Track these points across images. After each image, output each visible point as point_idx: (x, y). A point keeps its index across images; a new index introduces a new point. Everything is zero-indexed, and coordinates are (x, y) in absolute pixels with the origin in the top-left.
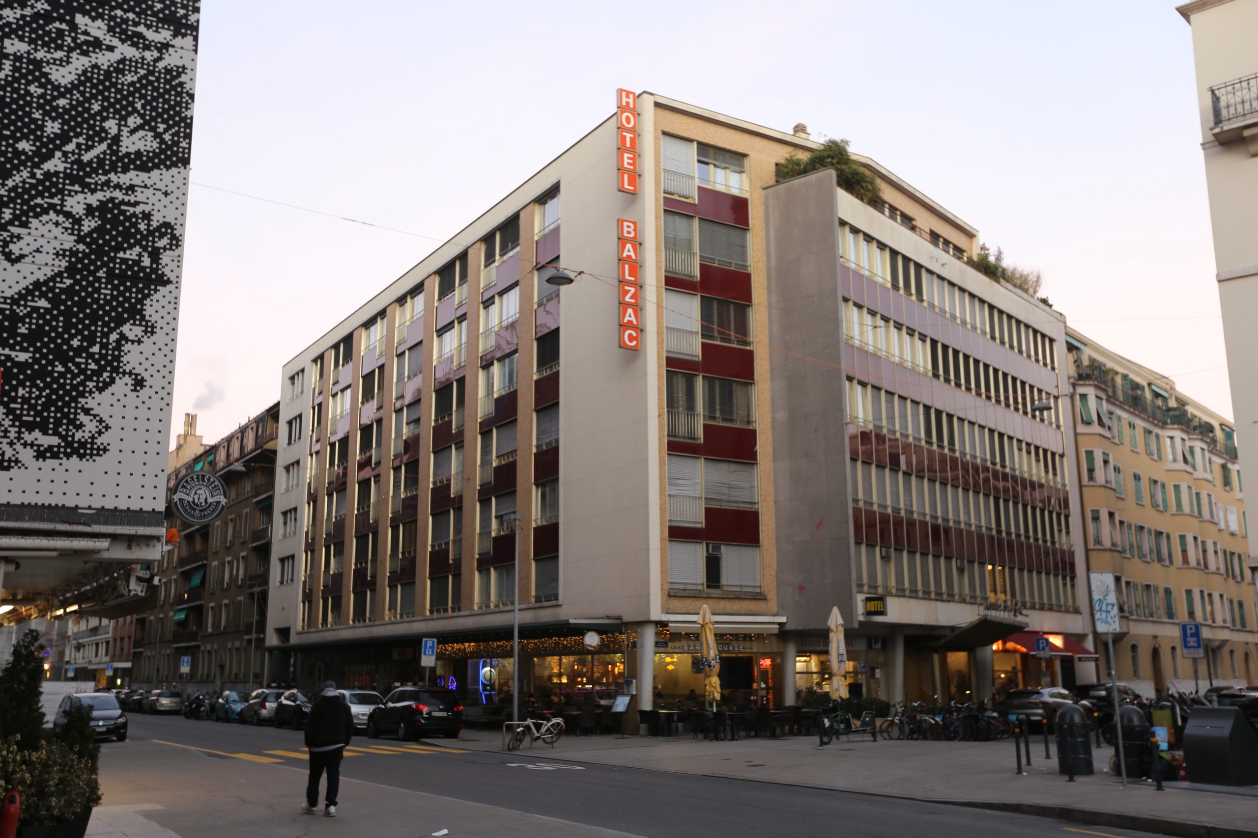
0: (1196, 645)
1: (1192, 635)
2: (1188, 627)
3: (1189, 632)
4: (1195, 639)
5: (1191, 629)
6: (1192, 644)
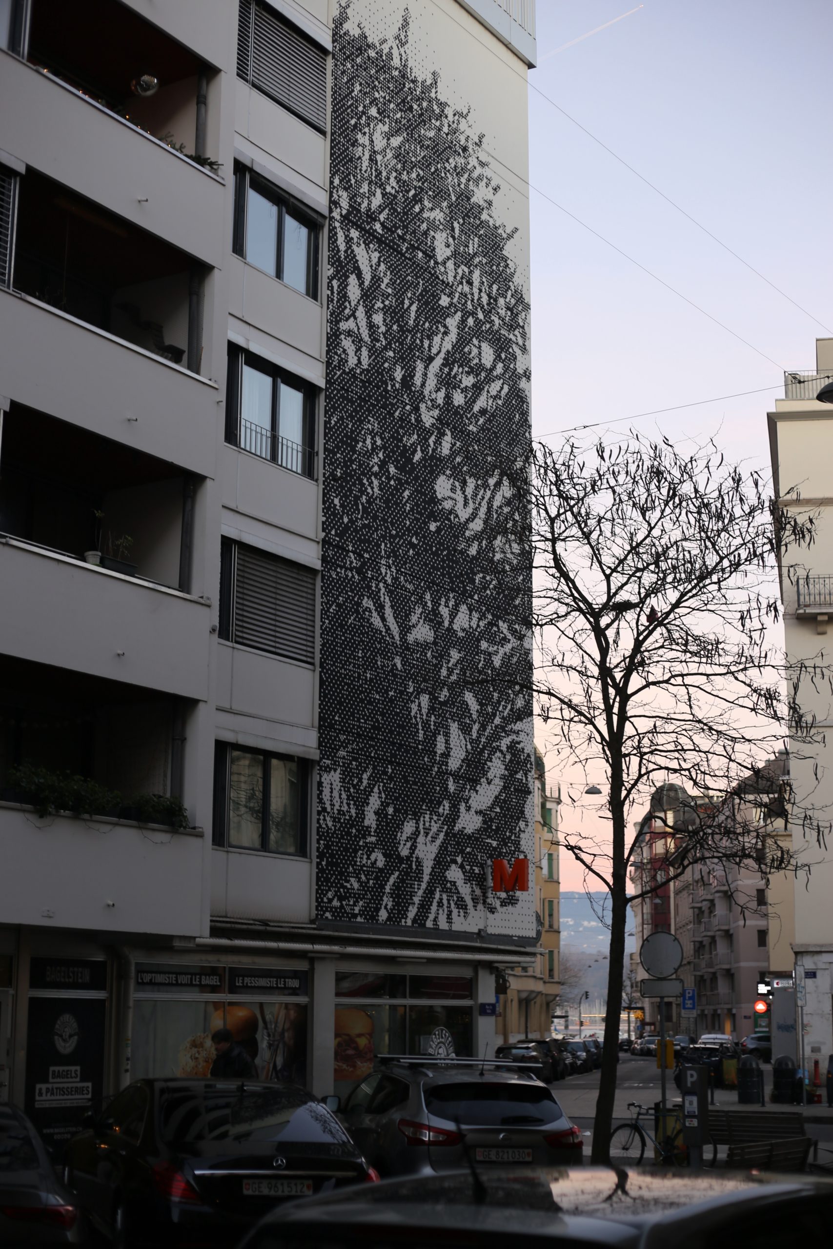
3: (687, 995)
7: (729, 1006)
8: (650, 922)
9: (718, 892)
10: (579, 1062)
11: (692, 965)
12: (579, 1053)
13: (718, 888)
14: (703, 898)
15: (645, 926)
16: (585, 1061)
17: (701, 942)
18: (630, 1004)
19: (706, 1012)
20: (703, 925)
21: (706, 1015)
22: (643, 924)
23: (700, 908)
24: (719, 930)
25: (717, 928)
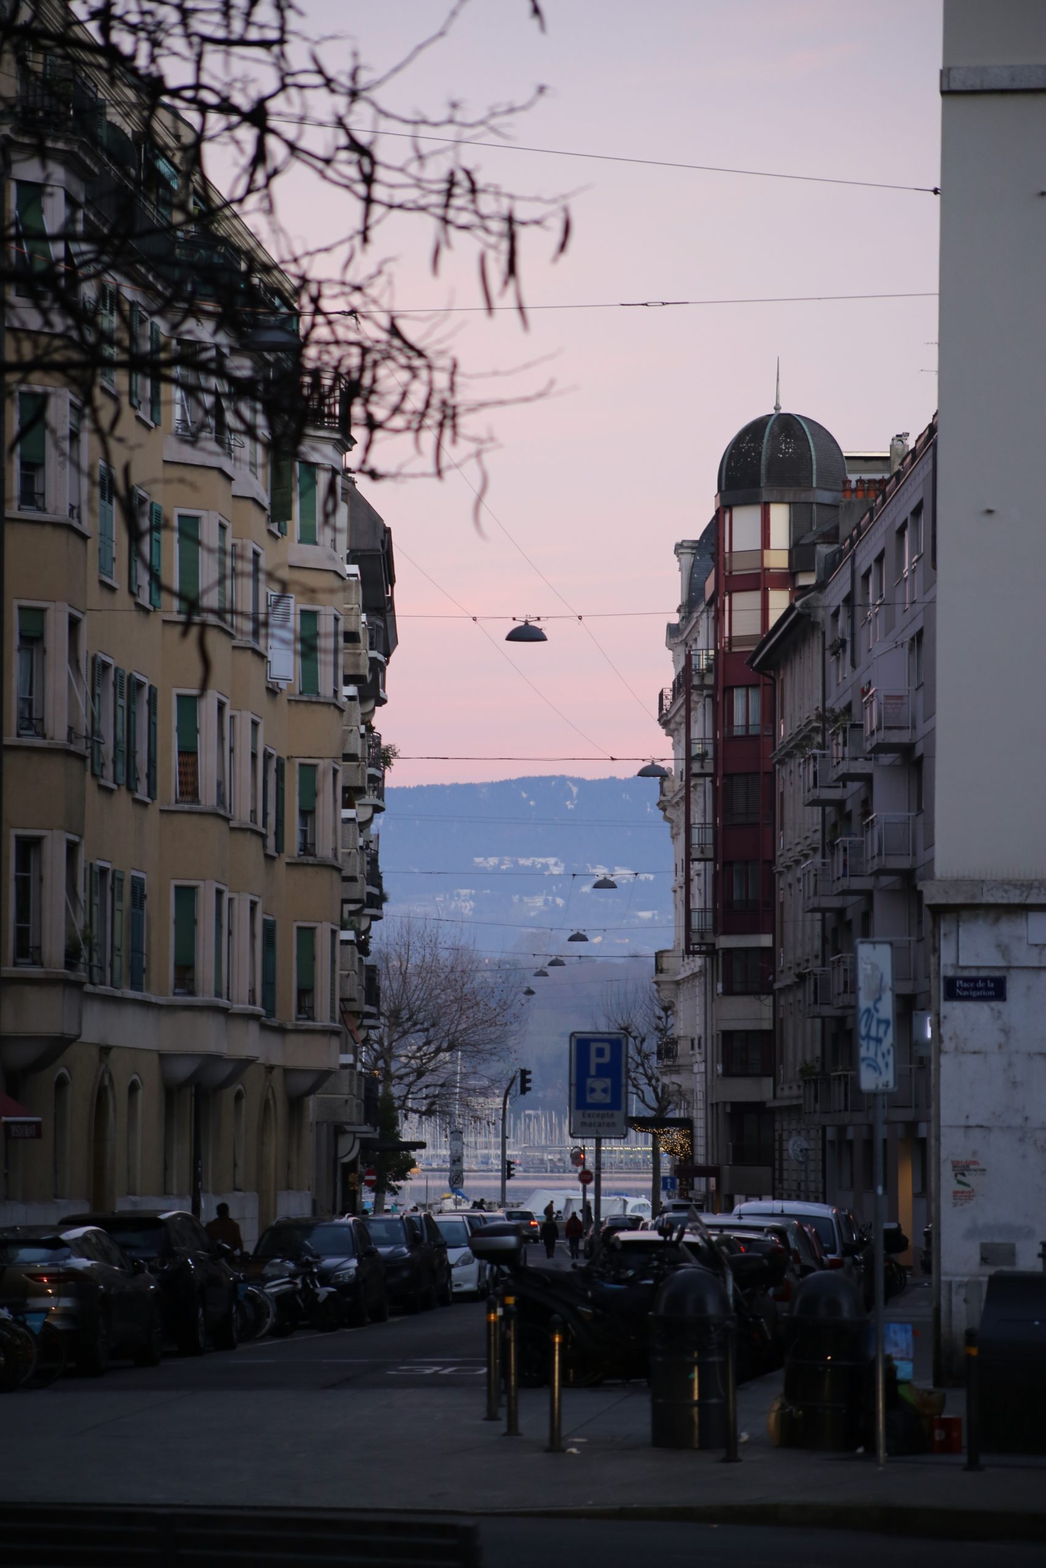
0: (608, 1100)
1: (603, 1071)
2: (594, 1047)
3: (594, 1060)
4: (607, 1082)
5: (600, 1053)
6: (599, 1097)
7: (907, 1115)
8: (710, 854)
9: (881, 748)
10: (323, 1292)
11: (810, 985)
12: (329, 1262)
13: (881, 737)
14: (844, 768)
15: (697, 866)
16: (344, 1289)
17: (840, 912)
18: (662, 1108)
19: (850, 1134)
20: (840, 856)
21: (850, 1143)
22: (689, 859)
23: (840, 804)
24: (879, 873)
25: (874, 865)
